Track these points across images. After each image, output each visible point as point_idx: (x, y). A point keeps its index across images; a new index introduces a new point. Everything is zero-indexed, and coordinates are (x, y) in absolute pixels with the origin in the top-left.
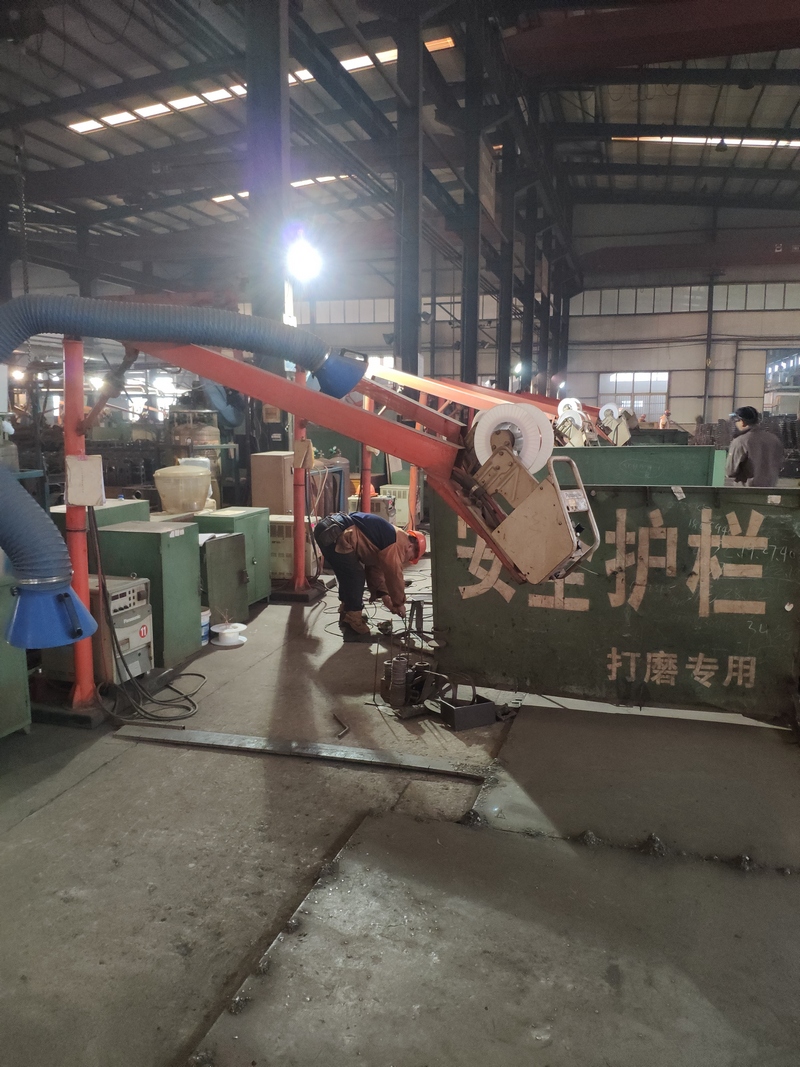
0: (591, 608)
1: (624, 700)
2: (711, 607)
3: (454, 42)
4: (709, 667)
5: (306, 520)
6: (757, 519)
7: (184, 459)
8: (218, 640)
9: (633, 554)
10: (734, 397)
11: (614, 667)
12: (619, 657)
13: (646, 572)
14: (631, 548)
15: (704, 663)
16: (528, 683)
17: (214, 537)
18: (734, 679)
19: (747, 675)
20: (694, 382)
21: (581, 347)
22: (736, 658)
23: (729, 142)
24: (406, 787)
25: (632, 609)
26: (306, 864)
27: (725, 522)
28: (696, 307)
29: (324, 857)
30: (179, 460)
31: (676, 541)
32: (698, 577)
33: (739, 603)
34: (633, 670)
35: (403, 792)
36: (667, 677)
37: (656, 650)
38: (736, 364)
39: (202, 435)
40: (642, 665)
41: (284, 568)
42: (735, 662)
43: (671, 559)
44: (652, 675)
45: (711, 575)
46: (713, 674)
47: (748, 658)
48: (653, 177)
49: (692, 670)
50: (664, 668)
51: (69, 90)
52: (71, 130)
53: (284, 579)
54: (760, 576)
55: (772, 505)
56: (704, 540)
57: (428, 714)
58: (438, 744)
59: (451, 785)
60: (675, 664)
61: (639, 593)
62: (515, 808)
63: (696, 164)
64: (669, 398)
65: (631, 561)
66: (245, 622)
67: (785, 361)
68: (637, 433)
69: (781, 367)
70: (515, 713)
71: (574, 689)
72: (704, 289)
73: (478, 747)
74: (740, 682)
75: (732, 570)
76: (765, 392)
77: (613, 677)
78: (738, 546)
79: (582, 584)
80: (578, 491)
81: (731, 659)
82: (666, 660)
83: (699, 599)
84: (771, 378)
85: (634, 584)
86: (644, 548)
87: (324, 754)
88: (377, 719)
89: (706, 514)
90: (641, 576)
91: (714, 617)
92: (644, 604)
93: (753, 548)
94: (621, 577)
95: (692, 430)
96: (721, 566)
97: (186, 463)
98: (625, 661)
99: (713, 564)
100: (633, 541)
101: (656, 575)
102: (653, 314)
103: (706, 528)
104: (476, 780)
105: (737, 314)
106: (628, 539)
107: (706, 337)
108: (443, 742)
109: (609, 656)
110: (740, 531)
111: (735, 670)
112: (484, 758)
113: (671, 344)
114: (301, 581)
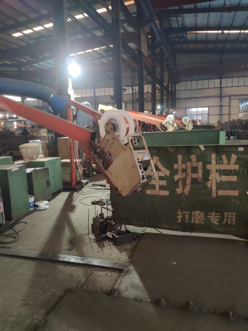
0: (170, 195)
1: (184, 230)
2: (217, 193)
3: (135, 2)
4: (217, 217)
5: (75, 161)
6: (234, 157)
7: (31, 141)
8: (38, 207)
9: (185, 172)
10: (229, 114)
11: (180, 217)
12: (181, 213)
13: (190, 180)
14: (184, 171)
15: (215, 215)
16: (147, 224)
17: (36, 169)
18: (227, 221)
19: (232, 220)
20: (216, 111)
21: (181, 100)
22: (227, 213)
23: (226, 32)
24: (91, 274)
25: (186, 194)
26: (36, 319)
27: (221, 159)
28: (216, 86)
29: (45, 315)
30: (29, 141)
31: (202, 167)
32: (211, 181)
33: (228, 191)
34: (187, 218)
35: (89, 278)
36: (200, 221)
37: (196, 210)
38: (230, 104)
39: (41, 132)
40: (190, 216)
41: (68, 179)
42: (227, 215)
43: (200, 174)
44: (195, 220)
45: (216, 180)
46: (218, 219)
47: (232, 213)
48: (202, 44)
49: (210, 218)
50: (199, 217)
51: (11, 23)
52: (13, 36)
53: (68, 182)
54: (236, 181)
55: (240, 152)
56: (213, 166)
57: (107, 238)
58: (109, 252)
59: (109, 273)
60: (203, 216)
61: (188, 188)
62: (133, 286)
63: (215, 40)
64: (209, 115)
65: (184, 176)
66: (49, 200)
67: (245, 103)
68: (195, 126)
69: (244, 105)
70: (141, 237)
71: (165, 226)
72: (219, 80)
73: (125, 253)
74: (229, 223)
75: (224, 178)
76: (239, 113)
77: (179, 221)
78: (226, 169)
79: (166, 185)
80: (144, 151)
81: (226, 213)
82: (200, 214)
83: (212, 190)
84: (241, 108)
85: (186, 185)
86: (189, 170)
87: (60, 260)
88: (87, 241)
89: (214, 156)
90: (189, 181)
91: (218, 197)
92: (190, 192)
93: (233, 169)
94: (180, 182)
95: (216, 125)
96: (220, 177)
97: (32, 142)
98: (184, 215)
99: (217, 176)
100: (185, 168)
101: (194, 181)
102: (203, 89)
103: (214, 162)
104: (120, 271)
105: (229, 88)
106: (182, 167)
107: (220, 95)
108: (111, 251)
109: (177, 213)
110: (227, 163)
111: (227, 218)
112: (126, 259)
113: (209, 98)
114: (74, 183)
